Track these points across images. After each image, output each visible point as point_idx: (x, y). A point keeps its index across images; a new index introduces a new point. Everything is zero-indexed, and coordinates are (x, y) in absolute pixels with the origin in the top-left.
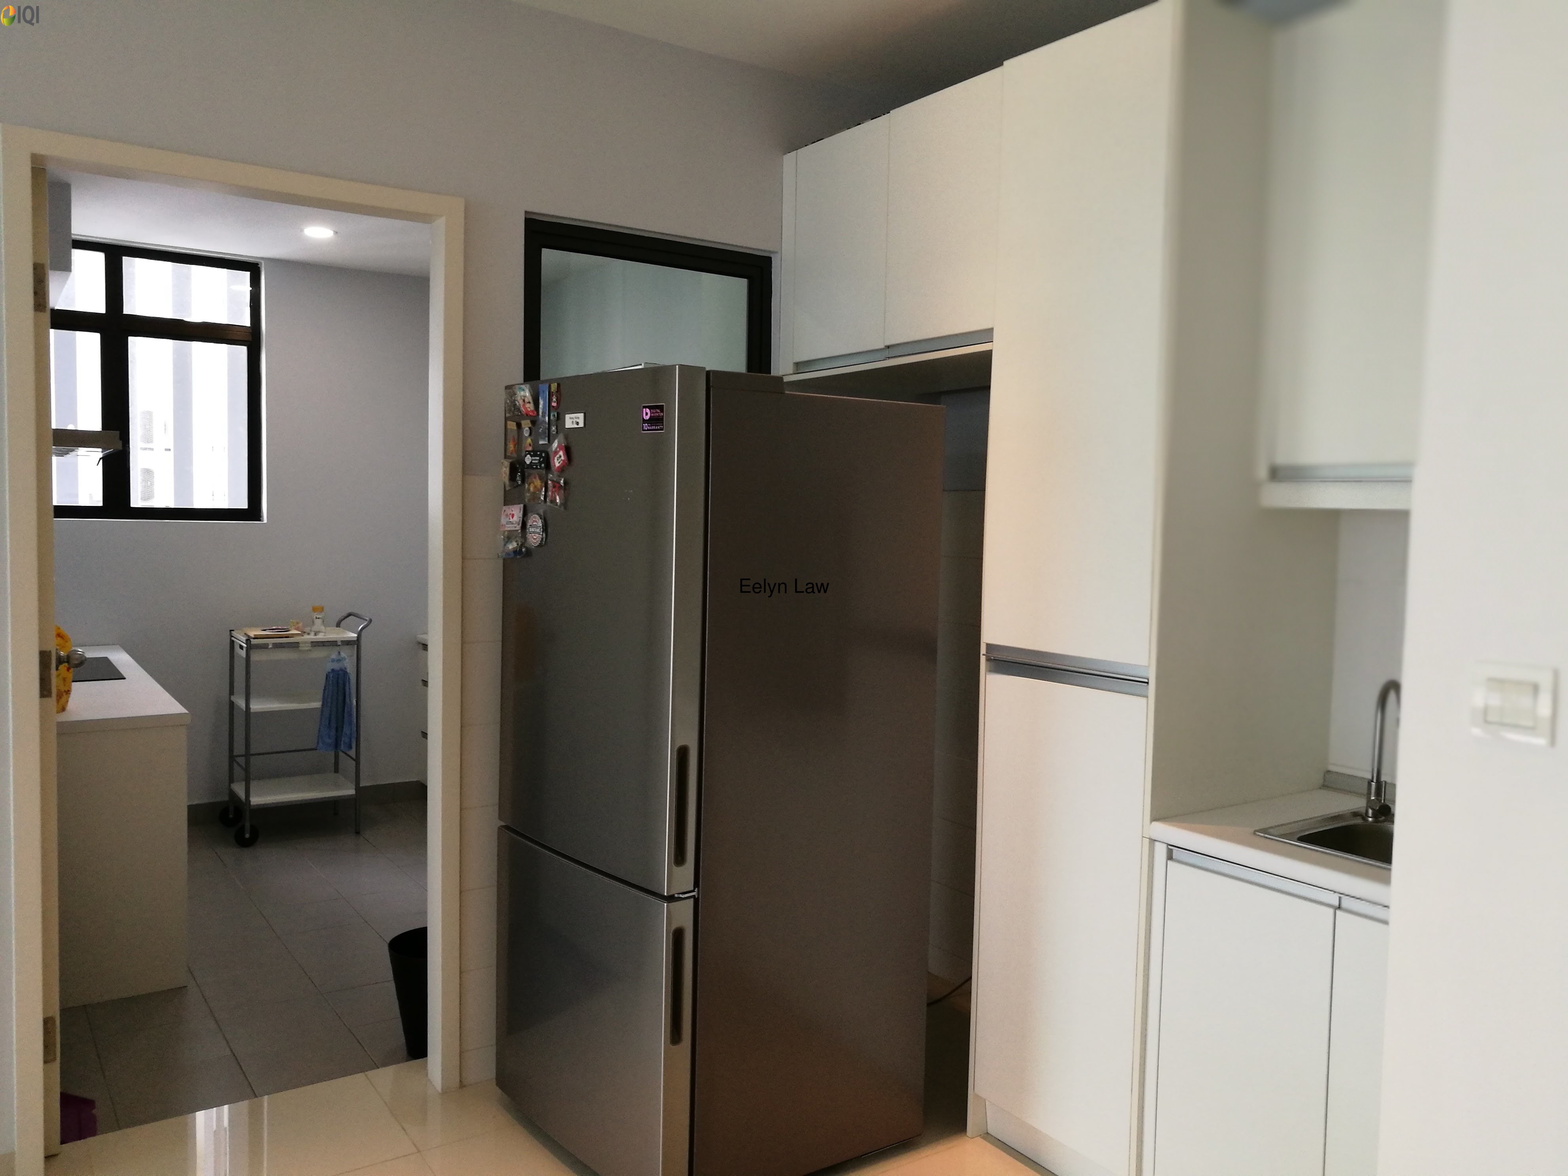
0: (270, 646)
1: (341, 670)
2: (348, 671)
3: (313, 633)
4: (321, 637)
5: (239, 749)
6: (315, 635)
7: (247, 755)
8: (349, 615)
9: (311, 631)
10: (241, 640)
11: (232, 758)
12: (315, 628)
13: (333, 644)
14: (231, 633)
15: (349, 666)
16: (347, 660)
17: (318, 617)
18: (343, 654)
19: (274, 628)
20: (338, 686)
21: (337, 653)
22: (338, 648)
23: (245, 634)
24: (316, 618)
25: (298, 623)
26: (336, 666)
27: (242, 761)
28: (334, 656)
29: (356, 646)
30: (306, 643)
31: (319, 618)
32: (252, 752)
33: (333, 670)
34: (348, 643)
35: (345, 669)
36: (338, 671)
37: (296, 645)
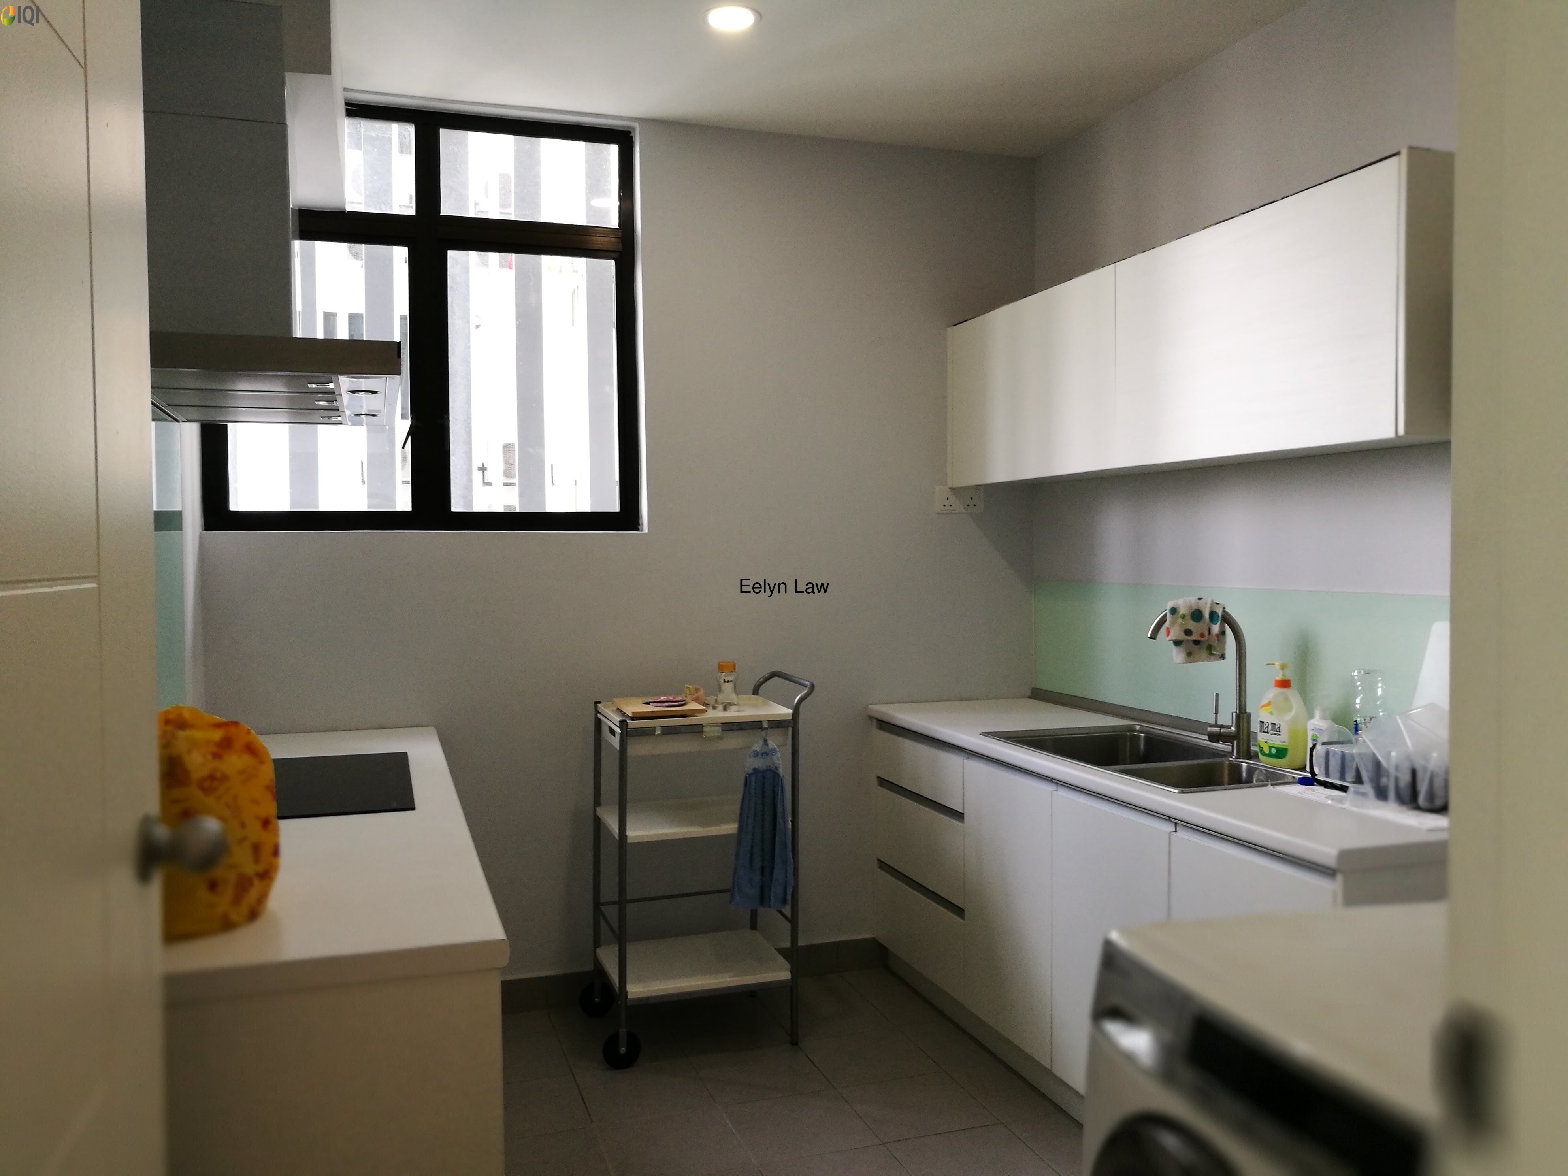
0: (658, 732)
1: (769, 770)
2: (781, 771)
3: (720, 707)
4: (733, 714)
5: (609, 892)
6: (725, 709)
7: (622, 902)
8: (773, 675)
9: (716, 702)
10: (612, 719)
11: (597, 904)
12: (721, 698)
13: (754, 726)
14: (596, 708)
15: (782, 763)
16: (779, 755)
17: (726, 680)
18: (772, 744)
19: (662, 698)
20: (763, 797)
21: (761, 742)
22: (764, 733)
23: (618, 709)
24: (725, 681)
25: (697, 690)
26: (760, 763)
27: (611, 912)
28: (757, 747)
29: (790, 729)
30: (711, 725)
31: (728, 682)
32: (629, 897)
33: (756, 771)
34: (778, 724)
35: (776, 768)
36: (765, 771)
37: (697, 730)
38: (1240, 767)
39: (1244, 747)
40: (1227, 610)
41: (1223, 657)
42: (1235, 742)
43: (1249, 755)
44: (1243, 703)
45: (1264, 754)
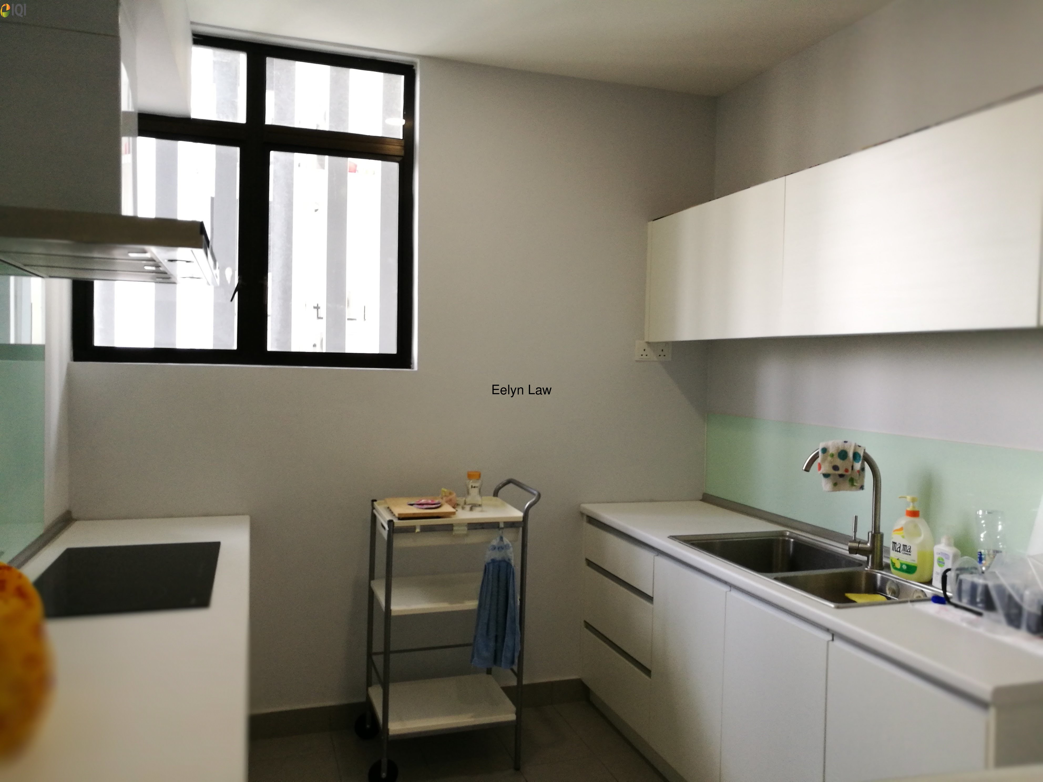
0: (418, 530)
1: (504, 561)
2: (513, 562)
3: (468, 508)
4: (477, 515)
5: (378, 646)
6: (471, 509)
7: (387, 653)
8: (509, 482)
9: (465, 503)
10: (384, 517)
11: (370, 654)
12: (469, 500)
13: (492, 526)
14: (373, 505)
15: (514, 556)
16: (511, 549)
17: (473, 486)
18: (506, 541)
19: (423, 501)
20: (499, 581)
21: (498, 539)
22: (500, 532)
23: (388, 508)
24: (472, 487)
25: (450, 494)
26: (497, 555)
27: (379, 661)
28: (495, 542)
29: (521, 529)
30: (460, 525)
31: (474, 487)
32: (392, 648)
33: (493, 561)
34: (511, 525)
35: (509, 560)
36: (500, 561)
37: (449, 528)
38: (875, 577)
39: (877, 560)
40: (867, 451)
41: (862, 488)
42: (870, 557)
43: (882, 567)
44: (877, 525)
45: (896, 569)
